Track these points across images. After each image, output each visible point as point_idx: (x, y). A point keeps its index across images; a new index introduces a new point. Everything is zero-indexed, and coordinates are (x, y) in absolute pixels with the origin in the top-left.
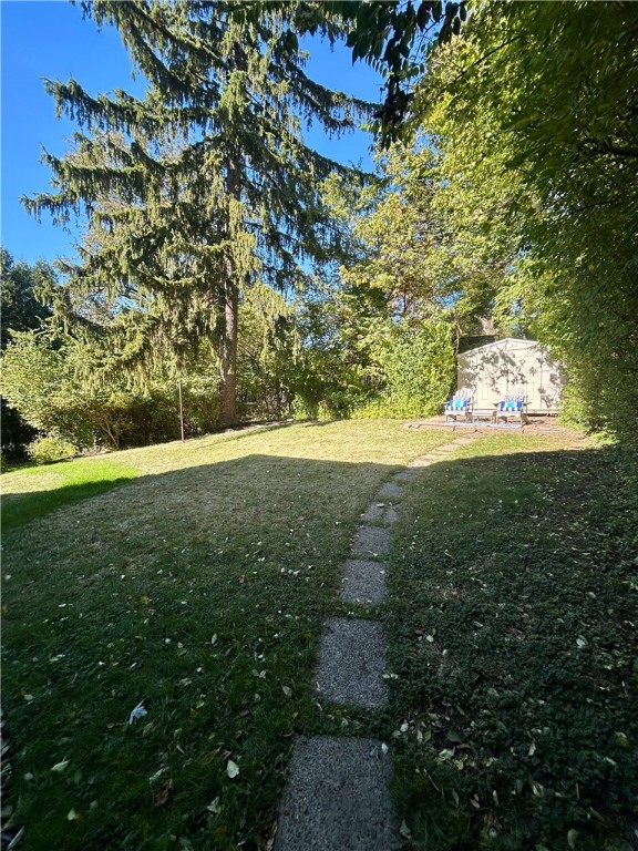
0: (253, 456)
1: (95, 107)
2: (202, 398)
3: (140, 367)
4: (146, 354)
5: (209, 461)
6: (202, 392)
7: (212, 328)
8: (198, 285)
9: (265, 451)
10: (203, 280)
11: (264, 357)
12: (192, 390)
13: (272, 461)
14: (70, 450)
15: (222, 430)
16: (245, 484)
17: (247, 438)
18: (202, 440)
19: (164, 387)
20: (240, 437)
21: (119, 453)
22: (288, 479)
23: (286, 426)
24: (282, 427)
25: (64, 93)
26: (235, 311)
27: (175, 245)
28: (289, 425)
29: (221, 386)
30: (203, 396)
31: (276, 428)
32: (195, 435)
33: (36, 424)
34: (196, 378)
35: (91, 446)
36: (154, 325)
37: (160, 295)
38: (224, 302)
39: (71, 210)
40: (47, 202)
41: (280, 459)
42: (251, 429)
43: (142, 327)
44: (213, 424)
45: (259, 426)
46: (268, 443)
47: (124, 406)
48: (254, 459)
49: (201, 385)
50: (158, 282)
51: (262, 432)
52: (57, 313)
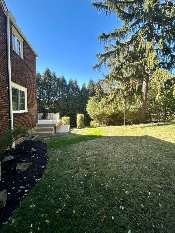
0: (146, 136)
1: (108, 36)
2: (133, 112)
3: (112, 104)
4: (115, 99)
5: (128, 135)
6: (132, 110)
7: (137, 89)
8: (132, 76)
9: (153, 135)
10: (134, 74)
11: (158, 97)
12: (130, 110)
13: (154, 140)
14: (98, 125)
15: (139, 123)
16: (136, 149)
17: (147, 128)
18: (131, 126)
19: (122, 109)
20: (144, 127)
21: (108, 127)
22: (159, 153)
23: (167, 125)
24: (165, 125)
25: (101, 37)
26: (147, 83)
27: (126, 65)
28: (169, 125)
29: (140, 109)
30: (134, 112)
31: (162, 125)
32: (130, 124)
33: (92, 118)
34: (132, 106)
35: (102, 124)
36: (118, 91)
37: (119, 82)
38: (142, 80)
39: (101, 66)
40: (97, 66)
41: (158, 140)
42: (151, 124)
43: (114, 92)
44: (136, 121)
45: (154, 123)
46: (156, 131)
47: (110, 114)
48: (146, 137)
49: (132, 108)
50: (119, 78)
51: (155, 126)
52: (97, 92)
